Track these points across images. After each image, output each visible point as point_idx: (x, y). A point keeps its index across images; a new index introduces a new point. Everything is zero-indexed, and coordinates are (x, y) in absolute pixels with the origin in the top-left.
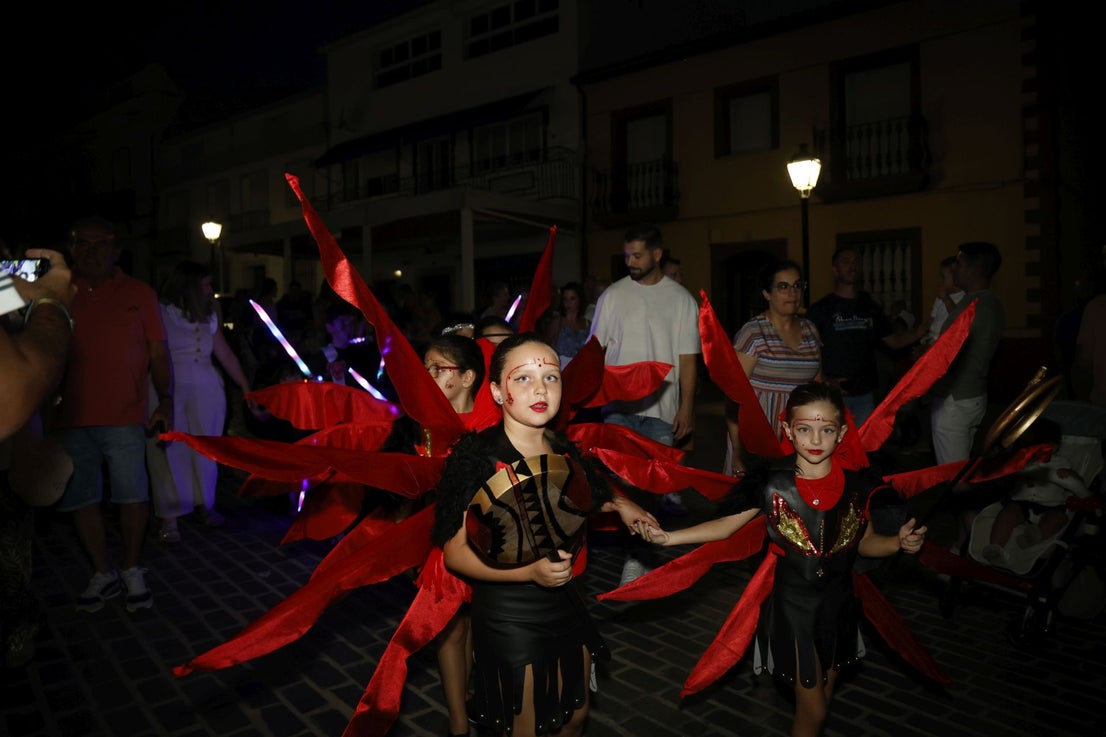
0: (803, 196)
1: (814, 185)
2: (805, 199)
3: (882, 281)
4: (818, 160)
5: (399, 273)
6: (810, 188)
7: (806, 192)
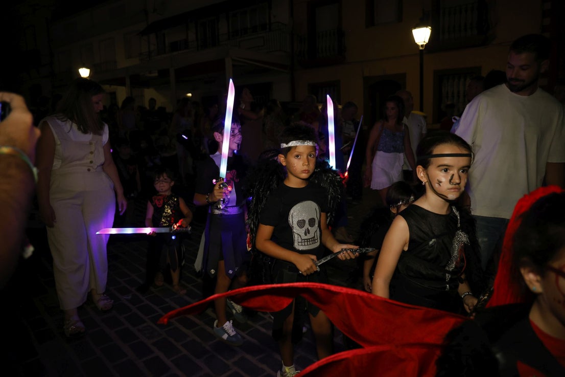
0: (421, 48)
1: (427, 42)
2: (422, 50)
3: (459, 96)
4: (430, 27)
5: (190, 95)
6: (425, 44)
7: (422, 46)
